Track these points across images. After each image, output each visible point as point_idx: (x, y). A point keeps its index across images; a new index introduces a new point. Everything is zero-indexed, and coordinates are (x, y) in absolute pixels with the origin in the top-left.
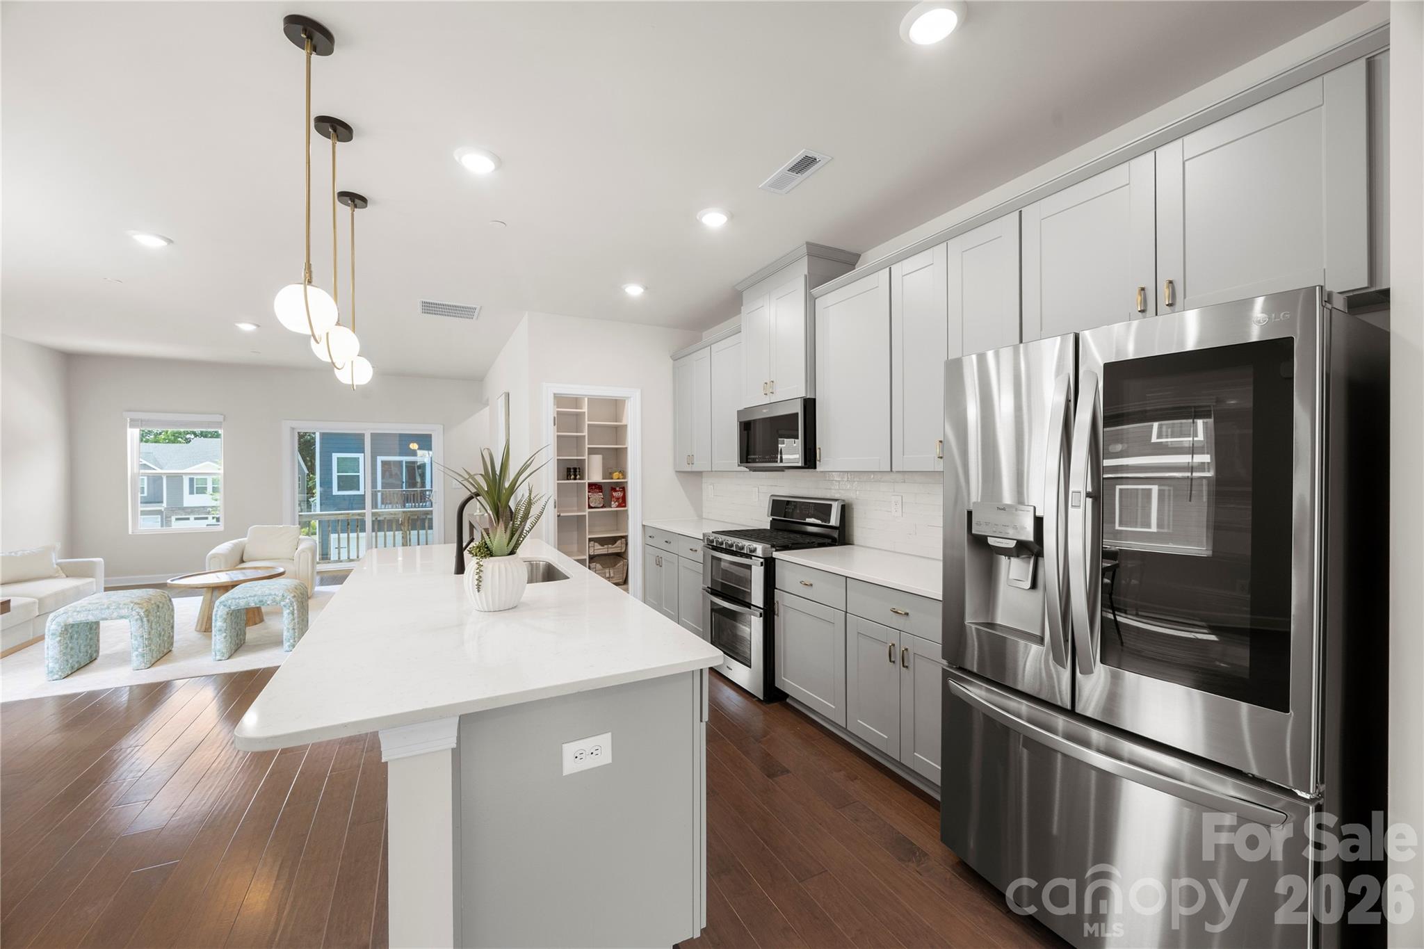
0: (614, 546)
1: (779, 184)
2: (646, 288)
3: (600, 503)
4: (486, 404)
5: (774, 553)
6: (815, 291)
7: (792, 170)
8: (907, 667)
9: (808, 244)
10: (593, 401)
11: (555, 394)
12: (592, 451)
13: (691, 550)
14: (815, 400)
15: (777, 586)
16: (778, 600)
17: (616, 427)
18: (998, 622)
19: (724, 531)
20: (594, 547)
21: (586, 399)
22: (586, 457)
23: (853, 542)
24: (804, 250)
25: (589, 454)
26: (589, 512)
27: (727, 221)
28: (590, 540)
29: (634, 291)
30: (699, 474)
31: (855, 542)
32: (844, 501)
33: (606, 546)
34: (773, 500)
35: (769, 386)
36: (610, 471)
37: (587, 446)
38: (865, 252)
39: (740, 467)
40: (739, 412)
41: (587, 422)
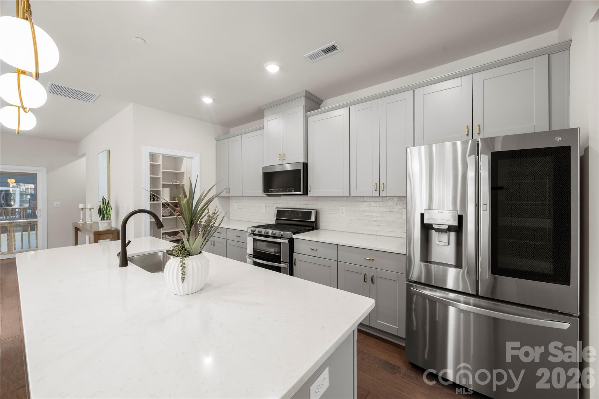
0: (177, 236)
1: (313, 57)
2: (214, 100)
3: (168, 214)
4: (84, 155)
5: (293, 236)
6: (308, 114)
7: (323, 51)
8: (373, 283)
9: (306, 91)
10: (165, 157)
11: (150, 153)
12: (164, 186)
13: (237, 236)
14: (307, 164)
15: (294, 252)
16: (296, 258)
17: (176, 174)
18: (432, 261)
19: (257, 226)
20: (165, 237)
21: (161, 156)
22: (161, 189)
23: (319, 227)
24: (304, 94)
25: (163, 187)
26: (162, 219)
27: (279, 71)
28: (163, 234)
29: (207, 100)
30: (229, 198)
31: (321, 228)
32: (316, 210)
33: (172, 237)
34: (277, 210)
35: (282, 156)
36: (173, 196)
37: (161, 183)
38: (326, 100)
39: (263, 195)
40: (263, 168)
41: (161, 170)
